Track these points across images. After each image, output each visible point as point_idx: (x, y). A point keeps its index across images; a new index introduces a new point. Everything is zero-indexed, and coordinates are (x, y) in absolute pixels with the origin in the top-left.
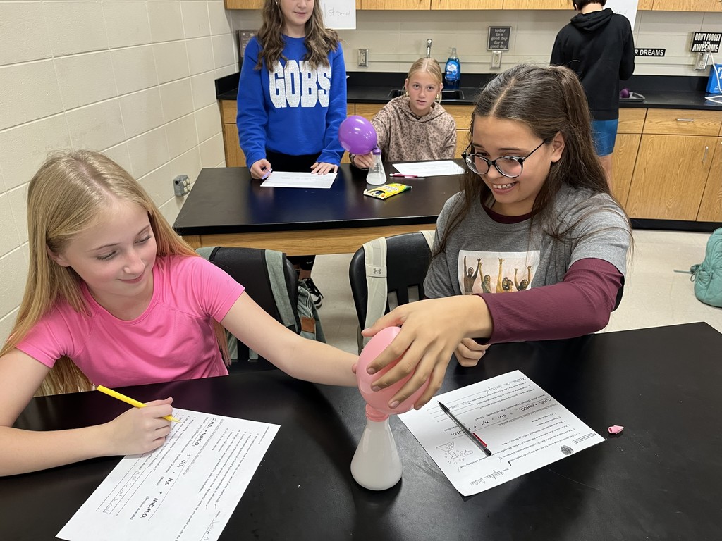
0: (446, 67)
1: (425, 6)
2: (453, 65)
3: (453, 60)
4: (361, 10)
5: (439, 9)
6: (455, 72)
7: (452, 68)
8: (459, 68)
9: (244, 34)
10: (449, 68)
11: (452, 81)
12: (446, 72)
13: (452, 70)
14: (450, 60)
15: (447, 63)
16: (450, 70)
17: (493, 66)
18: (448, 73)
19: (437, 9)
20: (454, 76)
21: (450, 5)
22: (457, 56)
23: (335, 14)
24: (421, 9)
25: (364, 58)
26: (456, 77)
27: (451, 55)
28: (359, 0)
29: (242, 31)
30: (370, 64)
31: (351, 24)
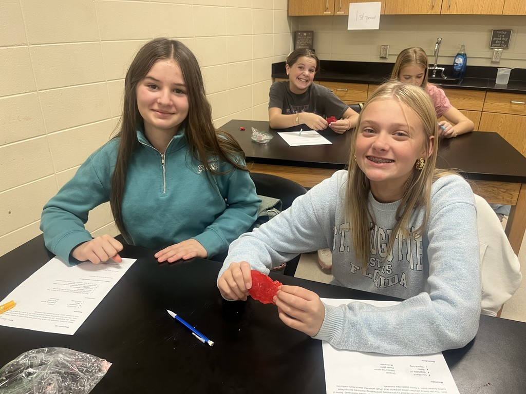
0: (455, 60)
2: (460, 59)
3: (461, 55)
4: (384, 15)
5: (449, 13)
6: (460, 64)
7: (460, 61)
8: (465, 61)
9: (299, 34)
11: (457, 71)
12: (454, 64)
15: (456, 57)
17: (494, 60)
19: (446, 14)
20: (459, 67)
21: (457, 10)
22: (465, 52)
23: (364, 18)
24: (432, 14)
25: (385, 52)
26: (461, 67)
27: (460, 51)
28: (384, 8)
29: (298, 32)
30: (389, 56)
31: (375, 25)
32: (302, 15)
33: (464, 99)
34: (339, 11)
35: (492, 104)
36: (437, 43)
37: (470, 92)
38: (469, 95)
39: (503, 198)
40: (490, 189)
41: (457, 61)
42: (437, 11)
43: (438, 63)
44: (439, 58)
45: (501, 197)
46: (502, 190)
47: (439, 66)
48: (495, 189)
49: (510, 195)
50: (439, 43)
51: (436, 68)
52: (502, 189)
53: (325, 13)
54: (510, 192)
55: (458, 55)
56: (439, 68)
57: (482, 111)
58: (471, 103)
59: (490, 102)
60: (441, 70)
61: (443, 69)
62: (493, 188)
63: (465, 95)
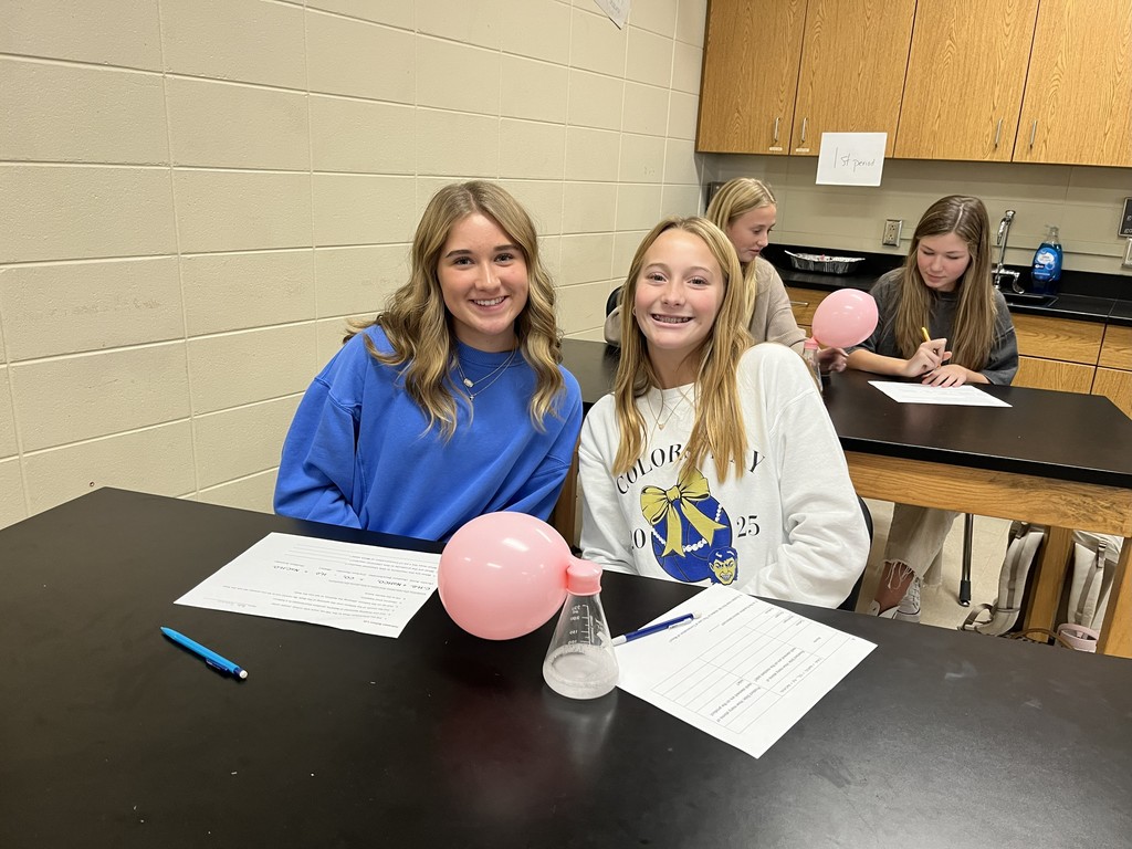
2: (1048, 254)
3: (1050, 246)
4: (893, 159)
5: (1028, 161)
6: (1049, 266)
7: (1047, 259)
10: (1040, 258)
11: (1043, 280)
13: (1046, 263)
14: (1043, 246)
16: (1042, 262)
17: (1127, 262)
18: (1037, 266)
19: (1023, 161)
21: (1047, 156)
23: (851, 164)
24: (994, 160)
25: (893, 233)
28: (892, 144)
30: (903, 242)
31: (873, 177)
32: (725, 151)
33: (1058, 337)
34: (799, 146)
35: (1118, 350)
36: (1004, 220)
37: (1070, 324)
38: (1067, 328)
39: (1105, 520)
40: (1078, 500)
42: (1003, 155)
43: (1007, 262)
44: (1008, 251)
45: (1100, 519)
46: (1102, 503)
47: (1007, 267)
48: (1089, 500)
49: (1119, 515)
50: (1009, 221)
51: (1002, 271)
52: (1102, 500)
53: (771, 149)
54: (1119, 509)
56: (1008, 272)
57: (1097, 366)
58: (1072, 345)
59: (1113, 347)
60: (1013, 277)
61: (1017, 275)
62: (1084, 499)
63: (1059, 329)
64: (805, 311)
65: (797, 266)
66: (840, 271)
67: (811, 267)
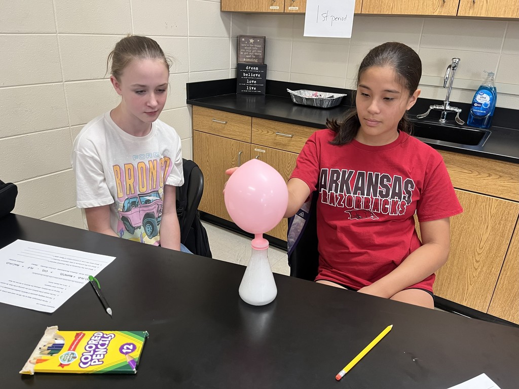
0: (475, 96)
1: (450, 10)
2: (485, 95)
4: (361, 14)
5: (470, 15)
6: (486, 105)
8: (493, 100)
9: (243, 39)
12: (474, 103)
15: (477, 92)
16: (479, 101)
19: (467, 15)
20: (484, 109)
21: (487, 11)
22: (493, 83)
23: (328, 20)
24: (442, 14)
26: (488, 111)
27: (486, 82)
28: (360, 2)
29: (242, 36)
31: (346, 30)
33: (490, 175)
34: (291, 6)
36: (450, 66)
37: (501, 165)
38: (499, 169)
41: (479, 99)
43: (452, 99)
44: (453, 90)
47: (452, 104)
50: (453, 67)
51: (448, 108)
53: (271, 8)
55: (482, 88)
56: (452, 109)
60: (456, 113)
61: (459, 111)
63: (490, 169)
64: (290, 141)
65: (294, 100)
66: (325, 106)
67: (305, 102)
